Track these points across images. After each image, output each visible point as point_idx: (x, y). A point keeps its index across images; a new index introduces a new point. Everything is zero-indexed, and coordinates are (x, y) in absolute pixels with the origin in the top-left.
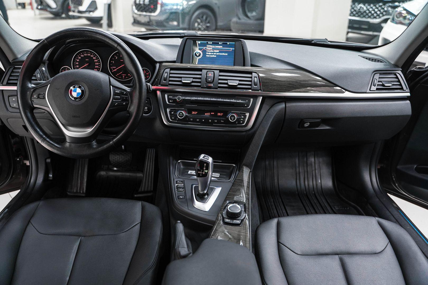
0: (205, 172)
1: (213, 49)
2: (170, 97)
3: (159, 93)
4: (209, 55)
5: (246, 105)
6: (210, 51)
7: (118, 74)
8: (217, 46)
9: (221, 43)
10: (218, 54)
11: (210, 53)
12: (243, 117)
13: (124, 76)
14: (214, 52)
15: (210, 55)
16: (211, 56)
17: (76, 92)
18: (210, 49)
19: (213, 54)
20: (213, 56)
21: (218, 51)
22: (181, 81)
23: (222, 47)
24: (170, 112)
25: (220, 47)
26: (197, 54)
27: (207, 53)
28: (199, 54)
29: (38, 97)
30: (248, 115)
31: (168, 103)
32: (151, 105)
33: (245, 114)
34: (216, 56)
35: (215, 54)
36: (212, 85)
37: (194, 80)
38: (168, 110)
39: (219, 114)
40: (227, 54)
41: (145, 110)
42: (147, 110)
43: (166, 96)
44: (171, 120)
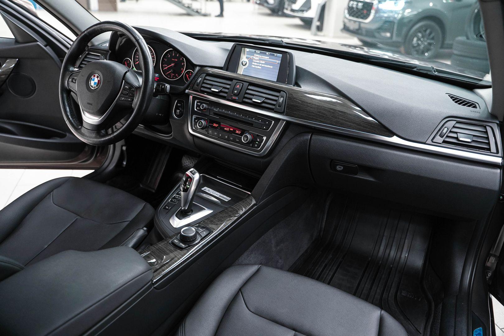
0: (187, 187)
1: (260, 60)
2: (198, 104)
3: (191, 97)
4: (254, 65)
5: (265, 127)
6: (257, 61)
7: (168, 73)
8: (264, 57)
9: (268, 53)
10: (263, 65)
11: (255, 64)
12: (258, 140)
13: (172, 76)
14: (260, 63)
15: (256, 65)
16: (256, 67)
17: (94, 81)
18: (257, 58)
19: (258, 64)
20: (259, 67)
21: (264, 62)
22: (210, 89)
23: (268, 58)
24: (195, 119)
25: (267, 57)
26: (243, 62)
27: (253, 63)
28: (245, 63)
29: (72, 81)
30: (265, 138)
31: (196, 110)
32: (183, 109)
33: (263, 137)
34: (261, 68)
35: (260, 65)
36: (237, 98)
37: (224, 90)
38: (194, 117)
39: (237, 132)
40: (272, 67)
41: (177, 113)
42: (179, 114)
43: (196, 102)
44: (194, 128)
